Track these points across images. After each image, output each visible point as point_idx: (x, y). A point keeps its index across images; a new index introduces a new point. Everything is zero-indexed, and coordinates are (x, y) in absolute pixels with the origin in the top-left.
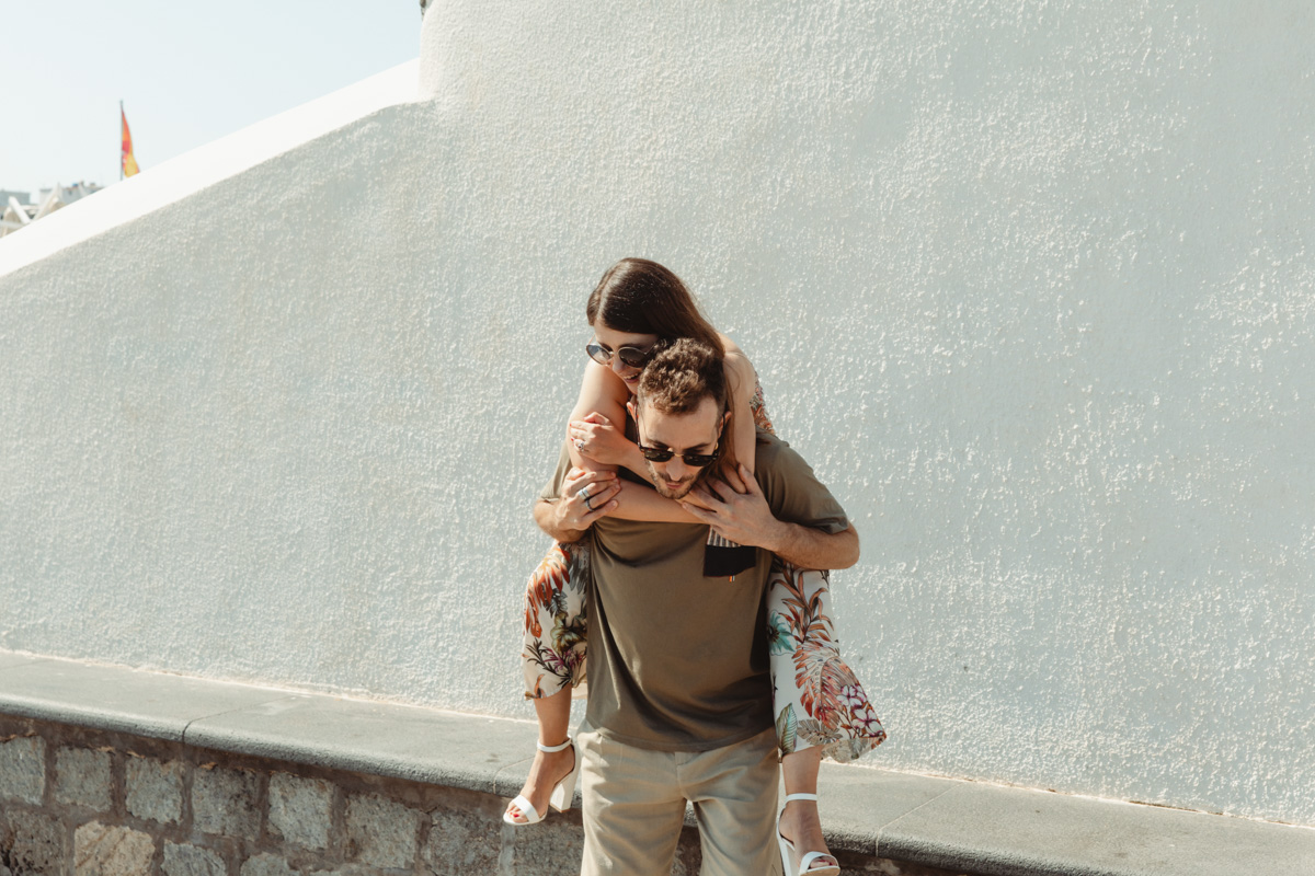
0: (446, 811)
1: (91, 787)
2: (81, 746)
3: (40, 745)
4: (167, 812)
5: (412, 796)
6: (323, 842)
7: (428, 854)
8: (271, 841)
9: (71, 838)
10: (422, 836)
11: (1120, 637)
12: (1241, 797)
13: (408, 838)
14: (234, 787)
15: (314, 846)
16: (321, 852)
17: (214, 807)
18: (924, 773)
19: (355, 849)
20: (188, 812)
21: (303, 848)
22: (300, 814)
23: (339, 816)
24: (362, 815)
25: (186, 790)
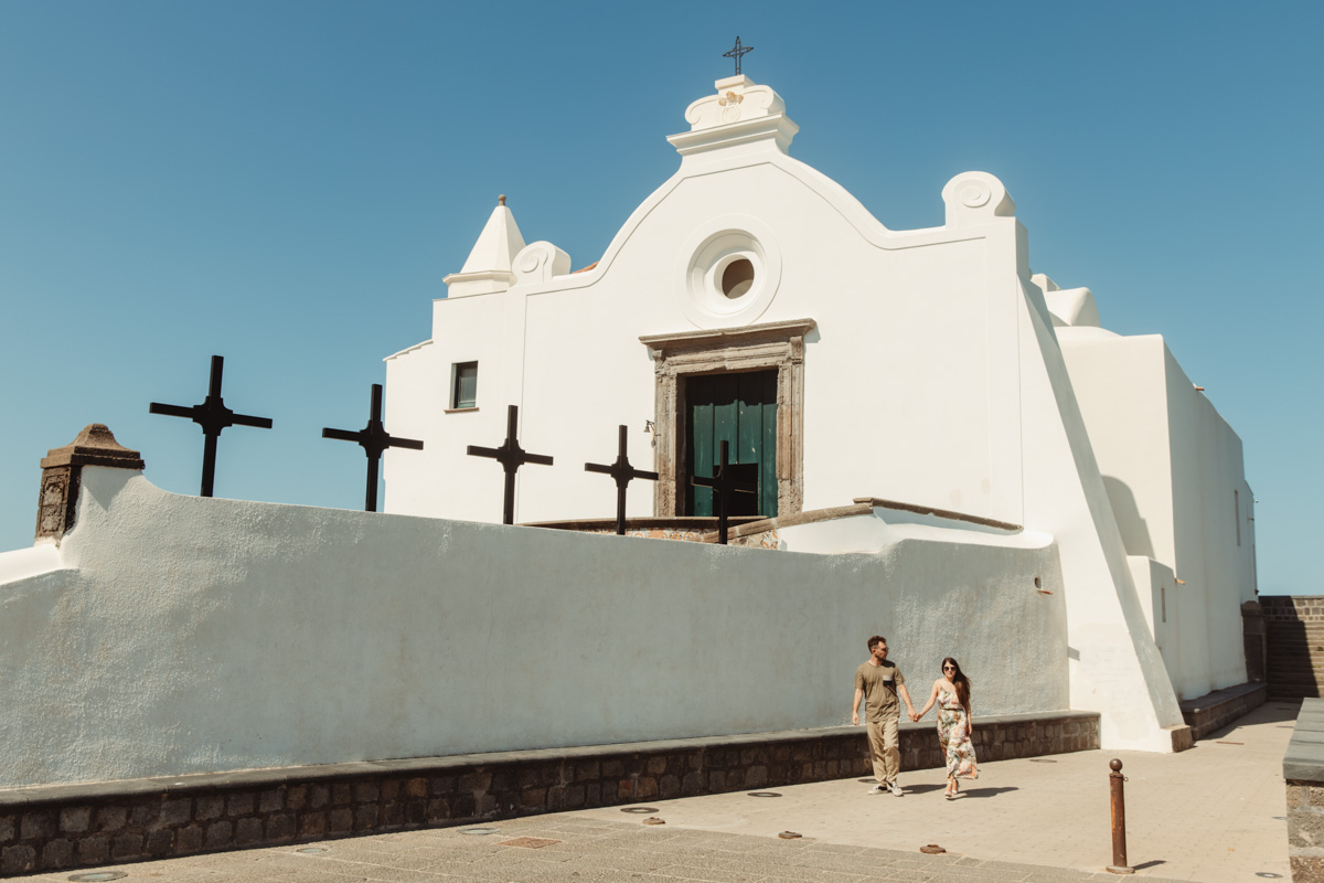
6: (86, 828)
7: (131, 821)
8: (60, 834)
10: (129, 816)
13: (123, 818)
14: (42, 817)
15: (81, 830)
16: (84, 832)
17: (31, 828)
18: (248, 770)
19: (100, 827)
20: (18, 834)
21: (76, 833)
22: (75, 821)
23: (93, 817)
24: (104, 814)
25: (17, 825)
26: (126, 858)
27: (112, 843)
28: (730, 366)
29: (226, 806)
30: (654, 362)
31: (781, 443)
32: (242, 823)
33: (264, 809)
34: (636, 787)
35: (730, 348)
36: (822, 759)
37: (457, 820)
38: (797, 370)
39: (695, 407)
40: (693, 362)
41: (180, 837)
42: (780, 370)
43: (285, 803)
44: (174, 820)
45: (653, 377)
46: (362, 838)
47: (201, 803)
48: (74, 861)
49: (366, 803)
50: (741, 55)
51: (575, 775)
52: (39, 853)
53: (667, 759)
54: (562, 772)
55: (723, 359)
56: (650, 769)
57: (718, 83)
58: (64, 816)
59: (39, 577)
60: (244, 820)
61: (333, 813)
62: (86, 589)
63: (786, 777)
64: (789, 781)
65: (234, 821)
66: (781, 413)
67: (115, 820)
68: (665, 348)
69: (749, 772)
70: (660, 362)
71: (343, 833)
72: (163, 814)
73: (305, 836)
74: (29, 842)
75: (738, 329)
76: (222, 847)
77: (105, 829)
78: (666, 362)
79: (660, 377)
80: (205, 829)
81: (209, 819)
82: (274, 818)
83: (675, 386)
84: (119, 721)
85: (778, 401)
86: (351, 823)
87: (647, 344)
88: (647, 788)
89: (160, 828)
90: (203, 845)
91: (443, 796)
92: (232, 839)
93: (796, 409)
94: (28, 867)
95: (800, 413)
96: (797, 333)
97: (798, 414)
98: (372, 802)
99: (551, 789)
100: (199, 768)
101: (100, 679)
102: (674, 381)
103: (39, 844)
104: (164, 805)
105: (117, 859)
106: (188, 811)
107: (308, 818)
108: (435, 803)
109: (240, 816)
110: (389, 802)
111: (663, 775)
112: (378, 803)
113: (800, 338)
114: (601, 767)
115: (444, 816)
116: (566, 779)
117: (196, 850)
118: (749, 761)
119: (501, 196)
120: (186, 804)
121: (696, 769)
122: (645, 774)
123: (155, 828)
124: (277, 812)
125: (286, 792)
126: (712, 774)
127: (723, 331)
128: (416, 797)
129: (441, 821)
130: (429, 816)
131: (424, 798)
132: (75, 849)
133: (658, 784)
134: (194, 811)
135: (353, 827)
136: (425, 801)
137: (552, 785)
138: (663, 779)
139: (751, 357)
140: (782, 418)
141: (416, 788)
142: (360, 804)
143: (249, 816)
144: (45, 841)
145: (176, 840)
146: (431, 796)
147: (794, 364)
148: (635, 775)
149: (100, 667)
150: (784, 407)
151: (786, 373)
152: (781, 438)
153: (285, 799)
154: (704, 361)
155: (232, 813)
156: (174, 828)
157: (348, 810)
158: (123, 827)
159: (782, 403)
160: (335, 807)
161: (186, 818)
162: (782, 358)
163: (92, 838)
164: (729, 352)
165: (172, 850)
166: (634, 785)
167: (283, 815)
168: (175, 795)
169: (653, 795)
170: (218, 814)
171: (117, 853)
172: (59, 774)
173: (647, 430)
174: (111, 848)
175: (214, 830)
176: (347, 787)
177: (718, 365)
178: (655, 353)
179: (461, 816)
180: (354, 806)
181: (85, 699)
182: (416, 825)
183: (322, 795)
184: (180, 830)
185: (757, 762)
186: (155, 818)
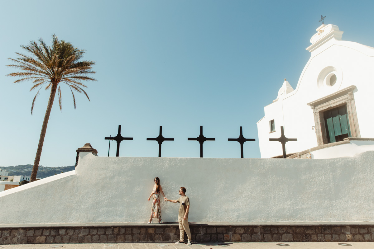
0: (76, 229)
1: (39, 233)
2: (38, 230)
3: (33, 230)
4: (48, 234)
5: (73, 229)
6: (64, 234)
7: (74, 233)
8: (59, 235)
9: (36, 238)
10: (74, 232)
11: (127, 211)
12: (134, 221)
13: (73, 232)
14: (55, 231)
15: (63, 234)
16: (64, 235)
17: (53, 233)
18: (113, 222)
19: (67, 234)
20: (50, 234)
21: (62, 235)
22: (62, 232)
23: (66, 231)
24: (68, 231)
25: (50, 232)
26: (73, 242)
27: (70, 238)
28: (332, 106)
29: (97, 232)
30: (312, 110)
31: (352, 126)
32: (101, 236)
33: (107, 233)
34: (231, 237)
35: (332, 101)
36: (321, 233)
37: (165, 241)
38: (352, 102)
39: (327, 119)
40: (322, 107)
41: (86, 238)
42: (347, 103)
43: (113, 232)
44: (84, 234)
45: (313, 114)
46: (135, 244)
47: (91, 230)
48: (62, 242)
49: (136, 234)
50: (323, 19)
51: (206, 231)
52: (54, 239)
53: (244, 228)
54: (201, 230)
55: (330, 104)
56: (237, 232)
57: (317, 30)
58: (60, 230)
59: (68, 177)
60: (102, 235)
61: (126, 236)
62: (78, 179)
63: (303, 239)
64: (304, 240)
65: (99, 236)
66: (350, 116)
67: (71, 232)
68: (315, 105)
69: (283, 236)
70: (314, 109)
71: (129, 242)
72: (82, 232)
73: (118, 241)
74: (52, 236)
75: (332, 94)
76: (96, 242)
77: (69, 234)
78: (315, 109)
79: (315, 113)
80: (92, 237)
81: (93, 234)
82: (110, 236)
83: (319, 115)
84: (83, 209)
85: (348, 113)
86: (131, 239)
87: (309, 105)
88: (236, 238)
89: (81, 236)
90: (91, 241)
91: (160, 234)
92: (99, 240)
93: (354, 114)
94: (52, 242)
95: (356, 115)
96: (350, 91)
97: (355, 115)
98: (138, 234)
99: (197, 235)
100: (101, 221)
101: (79, 199)
102: (318, 114)
103: (54, 237)
104: (82, 230)
105: (71, 242)
106: (88, 232)
107: (119, 237)
108: (157, 236)
109: (101, 235)
110: (143, 235)
111: (243, 234)
112: (139, 234)
113: (351, 92)
114: (216, 229)
115: (160, 240)
116: (203, 232)
117: (90, 242)
118: (283, 232)
119: (285, 79)
120: (87, 230)
121: (258, 233)
122: (235, 233)
123: (80, 235)
124: (111, 234)
125: (113, 229)
126: (265, 235)
127: (328, 96)
128: (151, 234)
129: (159, 241)
130: (155, 239)
131: (153, 234)
132: (62, 239)
133: (241, 237)
134: (89, 232)
135: (132, 240)
136: (154, 235)
137: (198, 234)
138: (243, 235)
139: (338, 102)
140: (350, 118)
141: (151, 231)
142: (134, 234)
143: (103, 235)
144: (56, 236)
145: (85, 239)
146: (156, 234)
147: (351, 100)
148: (231, 233)
149: (79, 196)
150: (351, 115)
151: (349, 104)
152: (351, 124)
153: (113, 231)
154: (325, 106)
155: (99, 233)
156: (84, 236)
157: (130, 235)
158: (73, 235)
159: (350, 113)
160: (127, 234)
161: (87, 234)
162: (347, 100)
163: (66, 237)
164: (331, 102)
165: (84, 241)
166: (230, 236)
167: (112, 235)
168: (85, 228)
169: (239, 240)
170: (95, 233)
171: (71, 240)
172: (69, 220)
173: (313, 129)
174: (70, 239)
175: (94, 237)
176: (130, 229)
177: (329, 106)
178: (312, 107)
179: (166, 241)
180: (132, 234)
181: (76, 204)
182: (151, 242)
183: (123, 231)
184: (86, 236)
185: (287, 232)
186: (80, 233)
